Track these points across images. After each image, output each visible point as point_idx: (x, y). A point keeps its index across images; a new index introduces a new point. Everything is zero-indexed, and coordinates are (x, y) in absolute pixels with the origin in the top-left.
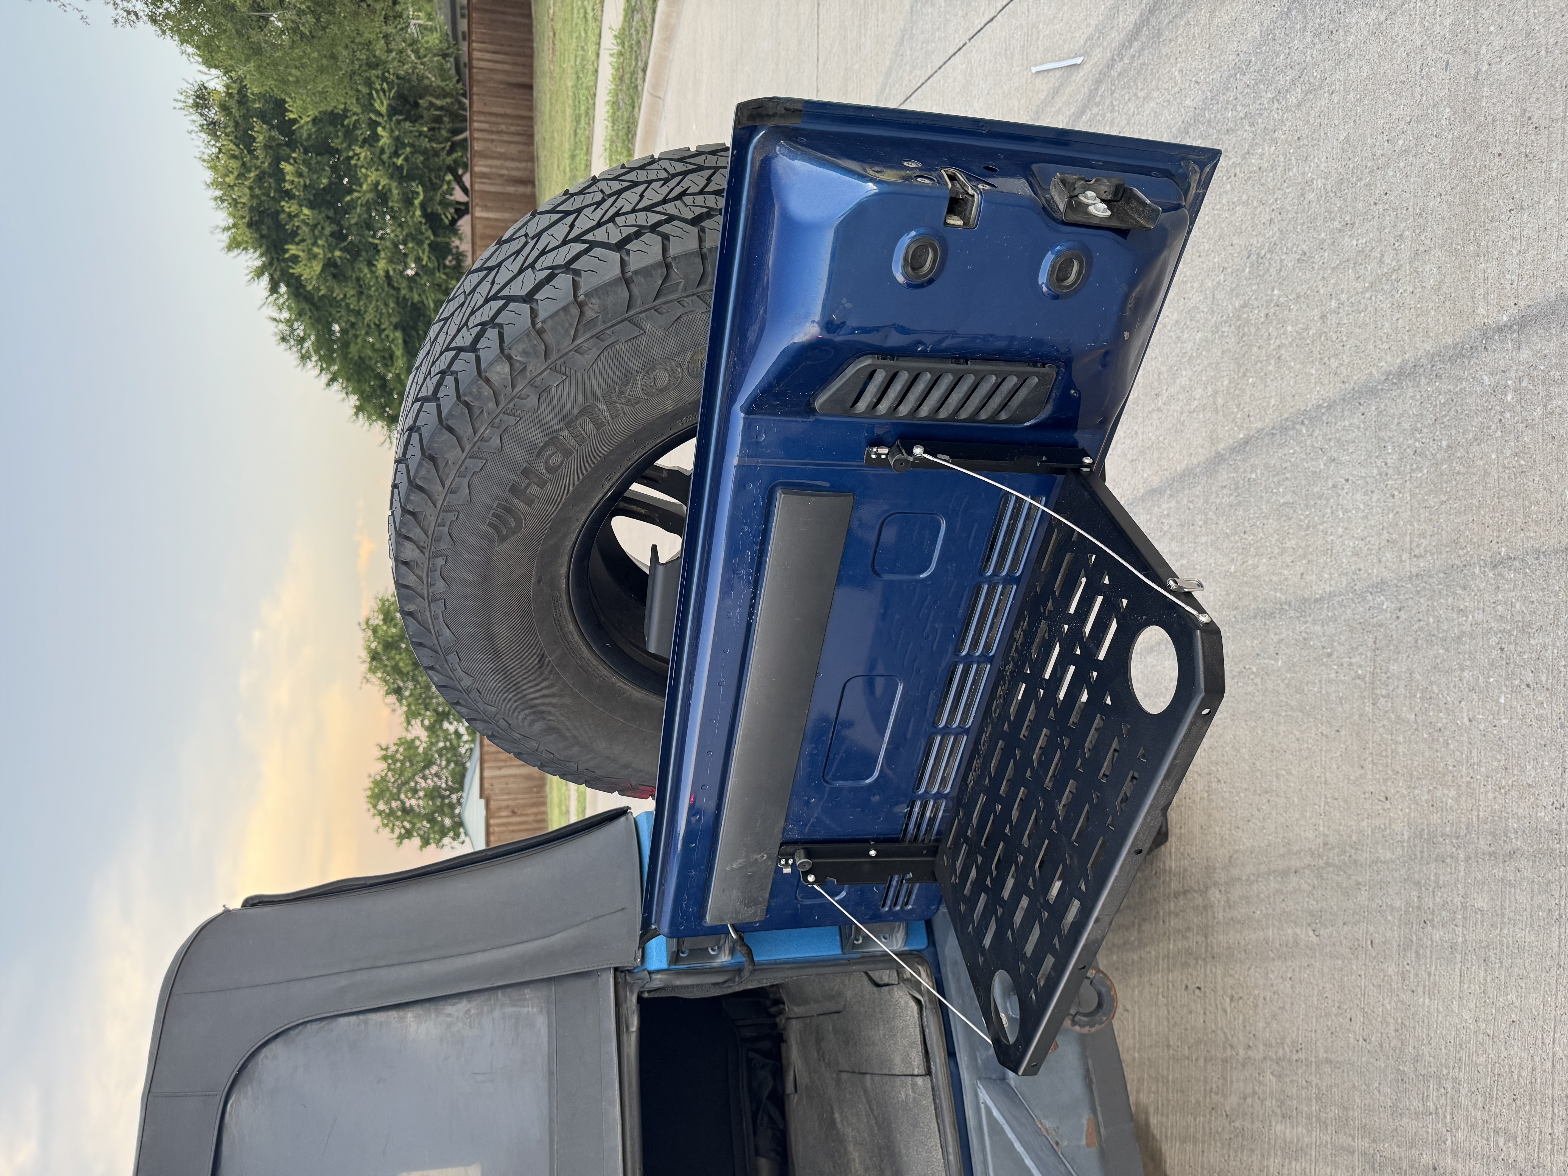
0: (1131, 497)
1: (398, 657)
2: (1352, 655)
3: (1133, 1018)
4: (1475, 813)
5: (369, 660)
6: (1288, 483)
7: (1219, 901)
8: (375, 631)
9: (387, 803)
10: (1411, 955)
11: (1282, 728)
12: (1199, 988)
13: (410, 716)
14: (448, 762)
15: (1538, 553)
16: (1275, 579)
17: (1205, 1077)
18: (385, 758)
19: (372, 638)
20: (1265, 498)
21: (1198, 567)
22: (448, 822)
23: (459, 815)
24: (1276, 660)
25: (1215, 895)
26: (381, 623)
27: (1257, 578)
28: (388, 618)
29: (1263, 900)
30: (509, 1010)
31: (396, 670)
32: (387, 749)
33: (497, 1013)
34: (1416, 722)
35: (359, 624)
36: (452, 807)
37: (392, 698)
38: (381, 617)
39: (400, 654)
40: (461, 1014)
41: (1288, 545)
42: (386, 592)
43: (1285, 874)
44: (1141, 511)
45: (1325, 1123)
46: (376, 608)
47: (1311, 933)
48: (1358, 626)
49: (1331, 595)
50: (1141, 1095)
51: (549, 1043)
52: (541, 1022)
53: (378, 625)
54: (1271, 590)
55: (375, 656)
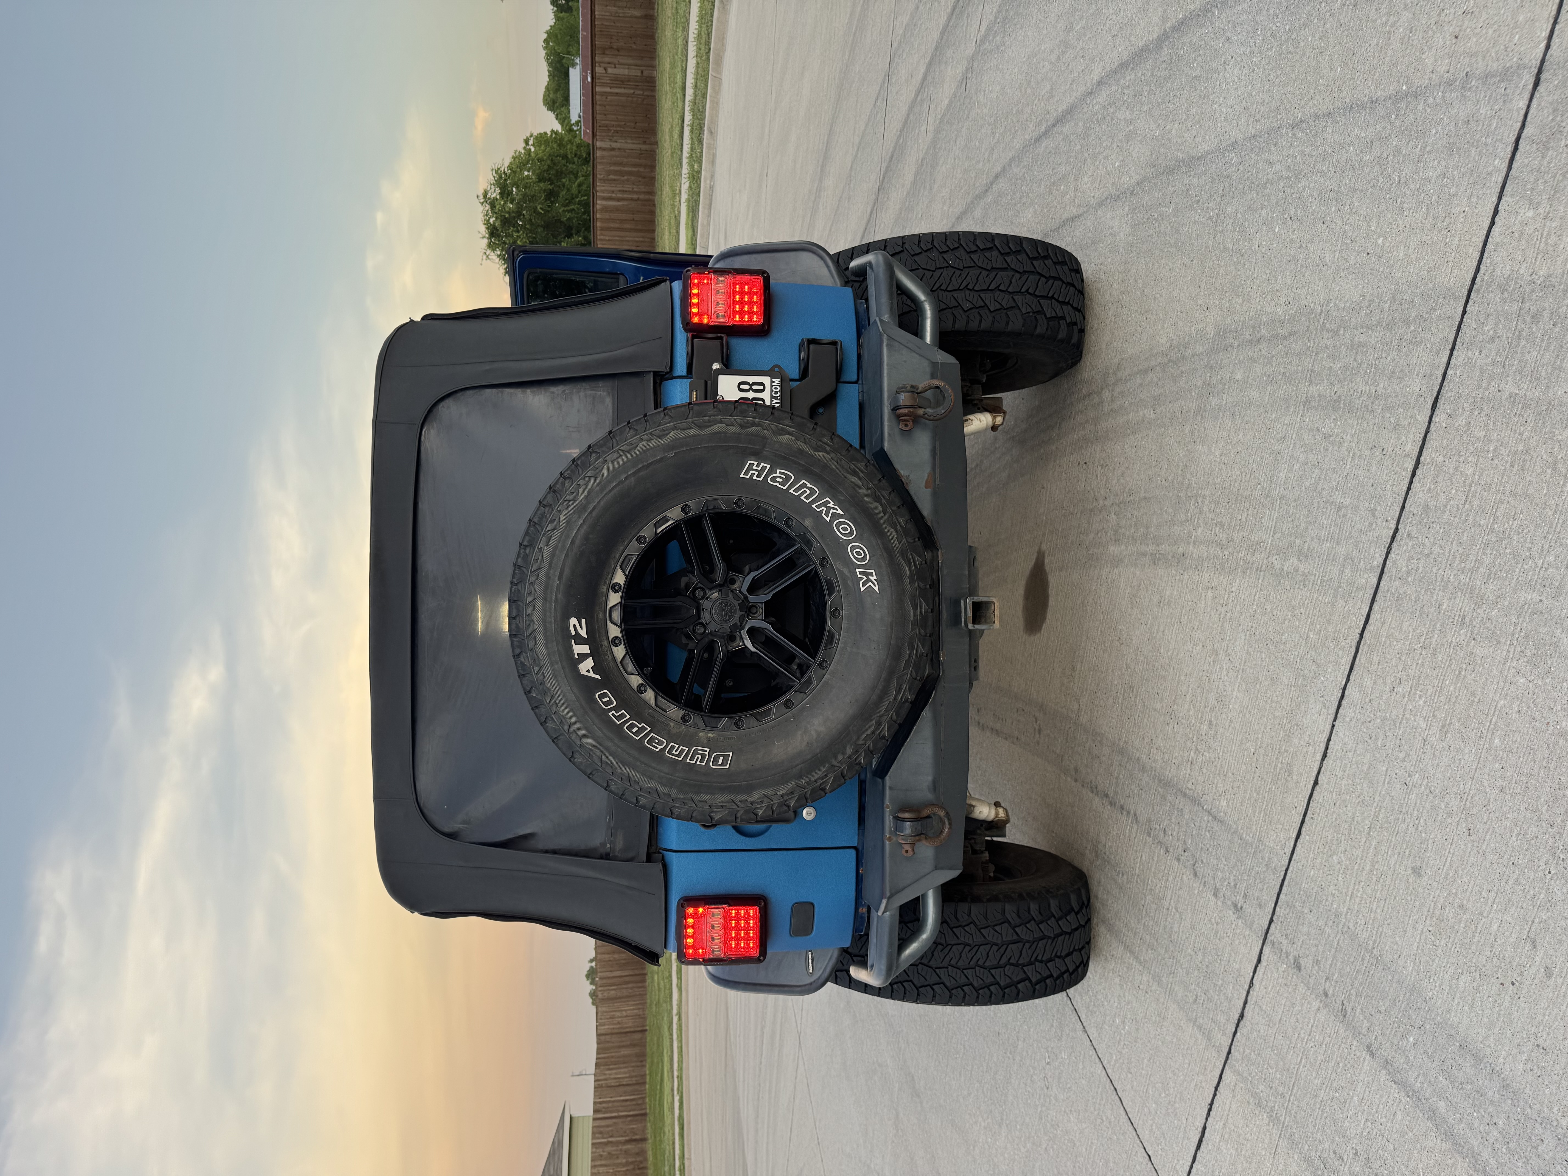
0: (1109, 69)
1: (515, 234)
2: (1209, 201)
3: (1046, 493)
4: (1248, 313)
5: (487, 236)
6: (1200, 59)
7: (1107, 398)
8: (493, 205)
10: (1199, 418)
11: (1163, 261)
12: (1085, 463)
15: (1316, 116)
16: (1179, 141)
17: (1079, 524)
19: (490, 213)
20: (1185, 72)
21: (1139, 132)
24: (1169, 208)
25: (1106, 394)
26: (498, 197)
27: (1169, 140)
29: (1131, 393)
30: (589, 392)
33: (582, 394)
34: (1232, 250)
35: (478, 197)
39: (518, 231)
40: (560, 392)
41: (1191, 112)
43: (1146, 371)
44: (1113, 82)
45: (1136, 539)
46: (493, 180)
47: (1152, 412)
48: (1217, 178)
49: (1208, 153)
50: (1042, 546)
51: (613, 412)
52: (608, 401)
53: (495, 199)
54: (1176, 150)
55: (493, 232)
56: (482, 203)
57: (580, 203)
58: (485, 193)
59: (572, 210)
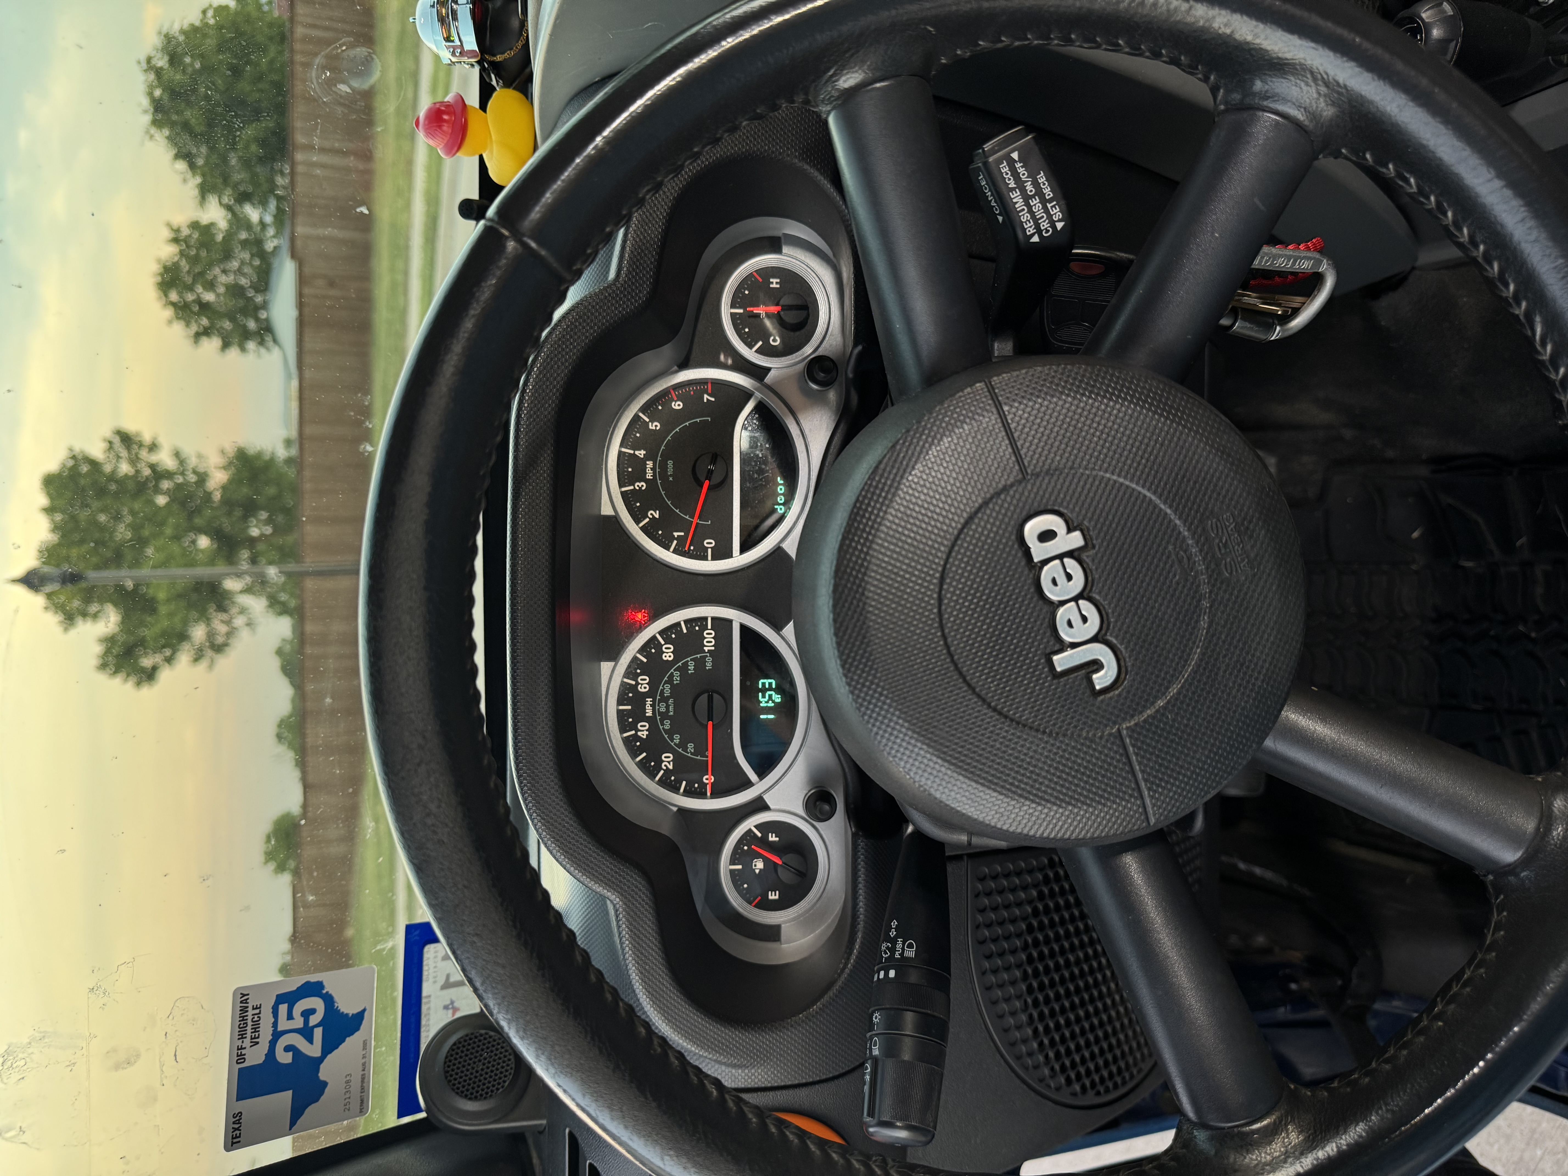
5: (152, 109)
8: (158, 72)
9: (180, 294)
13: (205, 190)
14: (252, 255)
18: (176, 240)
19: (156, 83)
22: (252, 325)
23: (267, 320)
26: (166, 66)
28: (174, 59)
31: (186, 126)
32: (178, 231)
35: (139, 62)
36: (257, 308)
37: (181, 165)
38: (166, 58)
42: (171, 27)
46: (160, 46)
53: (161, 68)
55: (158, 106)
56: (146, 71)
58: (149, 60)
59: (262, 91)
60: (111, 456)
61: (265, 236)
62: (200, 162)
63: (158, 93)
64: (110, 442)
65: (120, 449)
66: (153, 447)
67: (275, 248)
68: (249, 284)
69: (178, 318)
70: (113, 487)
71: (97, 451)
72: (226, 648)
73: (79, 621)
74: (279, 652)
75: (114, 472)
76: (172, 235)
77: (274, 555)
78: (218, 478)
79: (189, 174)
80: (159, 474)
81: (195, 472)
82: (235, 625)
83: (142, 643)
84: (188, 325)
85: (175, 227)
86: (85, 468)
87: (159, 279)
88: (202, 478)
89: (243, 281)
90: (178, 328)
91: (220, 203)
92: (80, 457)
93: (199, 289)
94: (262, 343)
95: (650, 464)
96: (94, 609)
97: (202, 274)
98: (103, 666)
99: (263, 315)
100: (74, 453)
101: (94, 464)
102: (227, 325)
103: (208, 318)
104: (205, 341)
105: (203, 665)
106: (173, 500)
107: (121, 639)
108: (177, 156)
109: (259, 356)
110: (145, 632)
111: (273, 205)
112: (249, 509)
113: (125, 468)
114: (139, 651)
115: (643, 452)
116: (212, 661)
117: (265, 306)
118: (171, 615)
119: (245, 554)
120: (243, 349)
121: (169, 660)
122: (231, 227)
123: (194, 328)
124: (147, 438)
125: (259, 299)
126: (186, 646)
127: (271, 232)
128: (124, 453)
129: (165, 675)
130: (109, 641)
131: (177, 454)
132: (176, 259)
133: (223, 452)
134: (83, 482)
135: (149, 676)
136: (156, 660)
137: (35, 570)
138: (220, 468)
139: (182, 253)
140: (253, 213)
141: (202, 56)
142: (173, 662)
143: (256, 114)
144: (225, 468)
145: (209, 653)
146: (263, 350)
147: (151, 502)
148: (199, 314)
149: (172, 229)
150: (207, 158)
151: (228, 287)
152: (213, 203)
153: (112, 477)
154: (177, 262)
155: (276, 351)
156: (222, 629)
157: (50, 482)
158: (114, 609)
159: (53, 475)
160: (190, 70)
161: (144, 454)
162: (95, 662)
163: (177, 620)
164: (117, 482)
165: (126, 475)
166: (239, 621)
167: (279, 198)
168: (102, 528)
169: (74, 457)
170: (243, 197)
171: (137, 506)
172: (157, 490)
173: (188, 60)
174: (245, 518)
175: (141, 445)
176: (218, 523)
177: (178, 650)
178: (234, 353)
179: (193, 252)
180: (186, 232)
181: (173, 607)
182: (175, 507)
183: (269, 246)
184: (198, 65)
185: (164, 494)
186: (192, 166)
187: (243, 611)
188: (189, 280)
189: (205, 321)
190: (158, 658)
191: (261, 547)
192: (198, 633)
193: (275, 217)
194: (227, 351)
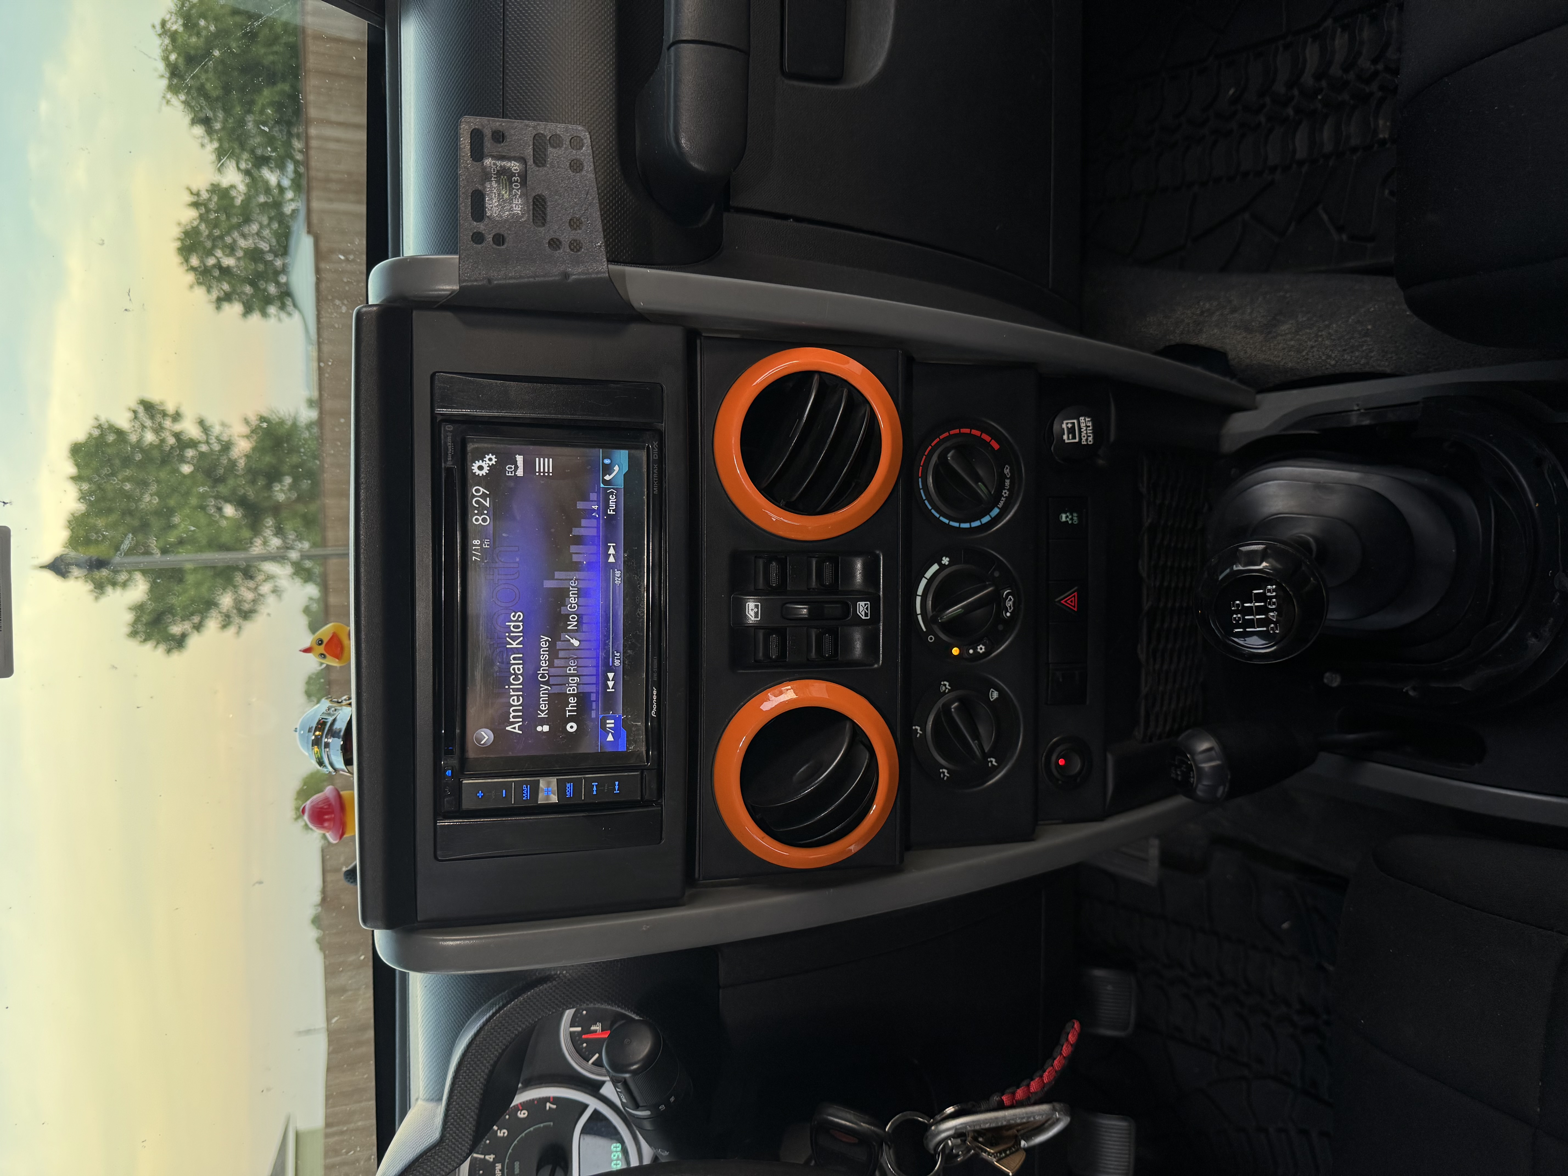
56: (160, 35)
57: (287, 44)
58: (163, 23)
59: (276, 53)
60: (136, 426)
61: (283, 198)
62: (218, 126)
63: (173, 57)
64: (135, 412)
65: (144, 419)
66: (177, 417)
67: (293, 211)
68: (268, 249)
69: (200, 284)
70: (138, 457)
71: (123, 421)
72: (253, 615)
73: (109, 589)
74: (307, 610)
75: (140, 441)
76: (190, 199)
77: (298, 522)
78: (242, 447)
79: (206, 140)
80: (183, 443)
81: (218, 439)
82: (261, 592)
83: (170, 610)
84: (209, 291)
85: (195, 190)
86: (111, 438)
87: (178, 244)
88: (227, 447)
89: (264, 246)
90: (200, 292)
91: (238, 168)
92: (106, 426)
93: (219, 253)
94: (283, 307)
95: (499, 1166)
96: (123, 577)
97: (221, 237)
98: (134, 634)
99: (283, 279)
100: (100, 422)
101: (120, 433)
102: (248, 289)
103: (229, 283)
104: (226, 306)
105: (232, 630)
106: (197, 469)
107: (150, 606)
108: (194, 122)
109: (280, 320)
110: (173, 600)
111: (290, 167)
112: (273, 476)
113: (150, 437)
114: (169, 618)
115: (492, 1156)
116: (240, 627)
117: (284, 270)
118: (198, 585)
119: (270, 522)
120: (264, 314)
121: (198, 627)
122: (249, 190)
123: (215, 294)
124: (170, 408)
125: (278, 263)
126: (214, 613)
127: (289, 195)
128: (148, 423)
129: (194, 641)
130: (139, 609)
131: (201, 423)
132: (195, 223)
133: (247, 421)
134: (109, 451)
135: (179, 642)
136: (186, 627)
137: (61, 556)
138: (243, 437)
139: (201, 217)
140: (271, 177)
141: (216, 19)
142: (202, 629)
143: (272, 79)
144: (247, 437)
145: (237, 620)
146: (283, 315)
147: (177, 471)
148: (219, 280)
149: (192, 193)
150: (225, 121)
151: (247, 252)
152: (231, 168)
153: (139, 445)
154: (197, 227)
155: (296, 316)
156: (249, 596)
157: (76, 450)
158: (143, 578)
159: (80, 444)
160: (204, 33)
161: (168, 423)
162: (127, 630)
163: (204, 590)
164: (142, 450)
165: (151, 444)
166: (265, 588)
167: (297, 163)
168: (128, 496)
169: (100, 427)
170: (261, 161)
171: (163, 475)
172: (182, 459)
173: (202, 23)
174: (269, 487)
175: (164, 414)
176: (243, 491)
177: (207, 617)
178: (255, 318)
179: (213, 216)
180: (205, 195)
181: (199, 576)
182: (200, 476)
183: (288, 209)
184: (212, 28)
185: (188, 463)
186: (210, 131)
187: (269, 577)
188: (209, 244)
189: (226, 287)
190: (187, 626)
191: (284, 514)
192: (226, 601)
193: (293, 180)
194: (249, 317)
